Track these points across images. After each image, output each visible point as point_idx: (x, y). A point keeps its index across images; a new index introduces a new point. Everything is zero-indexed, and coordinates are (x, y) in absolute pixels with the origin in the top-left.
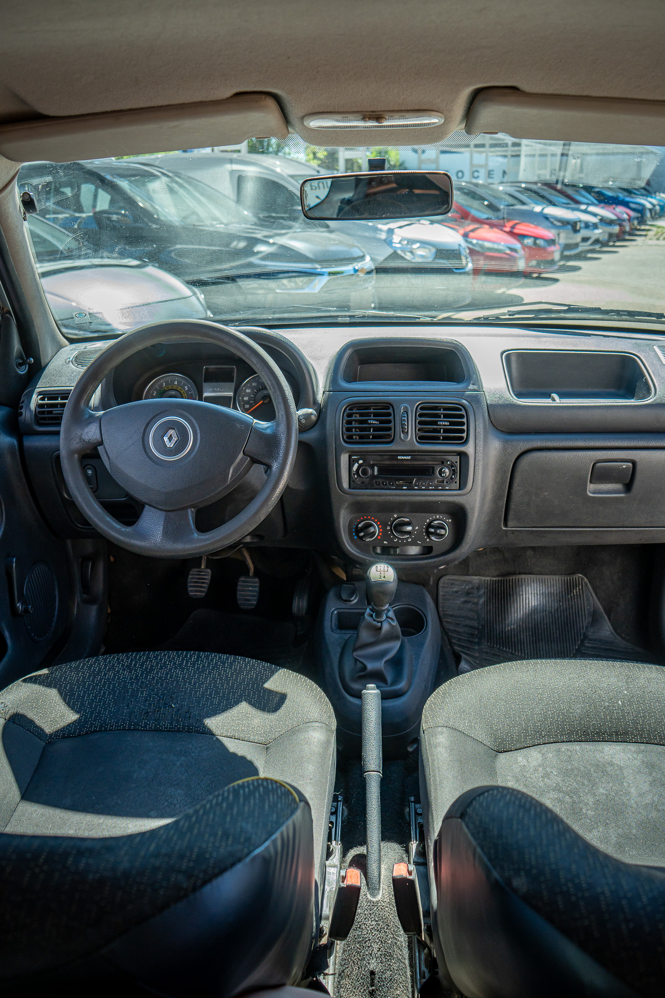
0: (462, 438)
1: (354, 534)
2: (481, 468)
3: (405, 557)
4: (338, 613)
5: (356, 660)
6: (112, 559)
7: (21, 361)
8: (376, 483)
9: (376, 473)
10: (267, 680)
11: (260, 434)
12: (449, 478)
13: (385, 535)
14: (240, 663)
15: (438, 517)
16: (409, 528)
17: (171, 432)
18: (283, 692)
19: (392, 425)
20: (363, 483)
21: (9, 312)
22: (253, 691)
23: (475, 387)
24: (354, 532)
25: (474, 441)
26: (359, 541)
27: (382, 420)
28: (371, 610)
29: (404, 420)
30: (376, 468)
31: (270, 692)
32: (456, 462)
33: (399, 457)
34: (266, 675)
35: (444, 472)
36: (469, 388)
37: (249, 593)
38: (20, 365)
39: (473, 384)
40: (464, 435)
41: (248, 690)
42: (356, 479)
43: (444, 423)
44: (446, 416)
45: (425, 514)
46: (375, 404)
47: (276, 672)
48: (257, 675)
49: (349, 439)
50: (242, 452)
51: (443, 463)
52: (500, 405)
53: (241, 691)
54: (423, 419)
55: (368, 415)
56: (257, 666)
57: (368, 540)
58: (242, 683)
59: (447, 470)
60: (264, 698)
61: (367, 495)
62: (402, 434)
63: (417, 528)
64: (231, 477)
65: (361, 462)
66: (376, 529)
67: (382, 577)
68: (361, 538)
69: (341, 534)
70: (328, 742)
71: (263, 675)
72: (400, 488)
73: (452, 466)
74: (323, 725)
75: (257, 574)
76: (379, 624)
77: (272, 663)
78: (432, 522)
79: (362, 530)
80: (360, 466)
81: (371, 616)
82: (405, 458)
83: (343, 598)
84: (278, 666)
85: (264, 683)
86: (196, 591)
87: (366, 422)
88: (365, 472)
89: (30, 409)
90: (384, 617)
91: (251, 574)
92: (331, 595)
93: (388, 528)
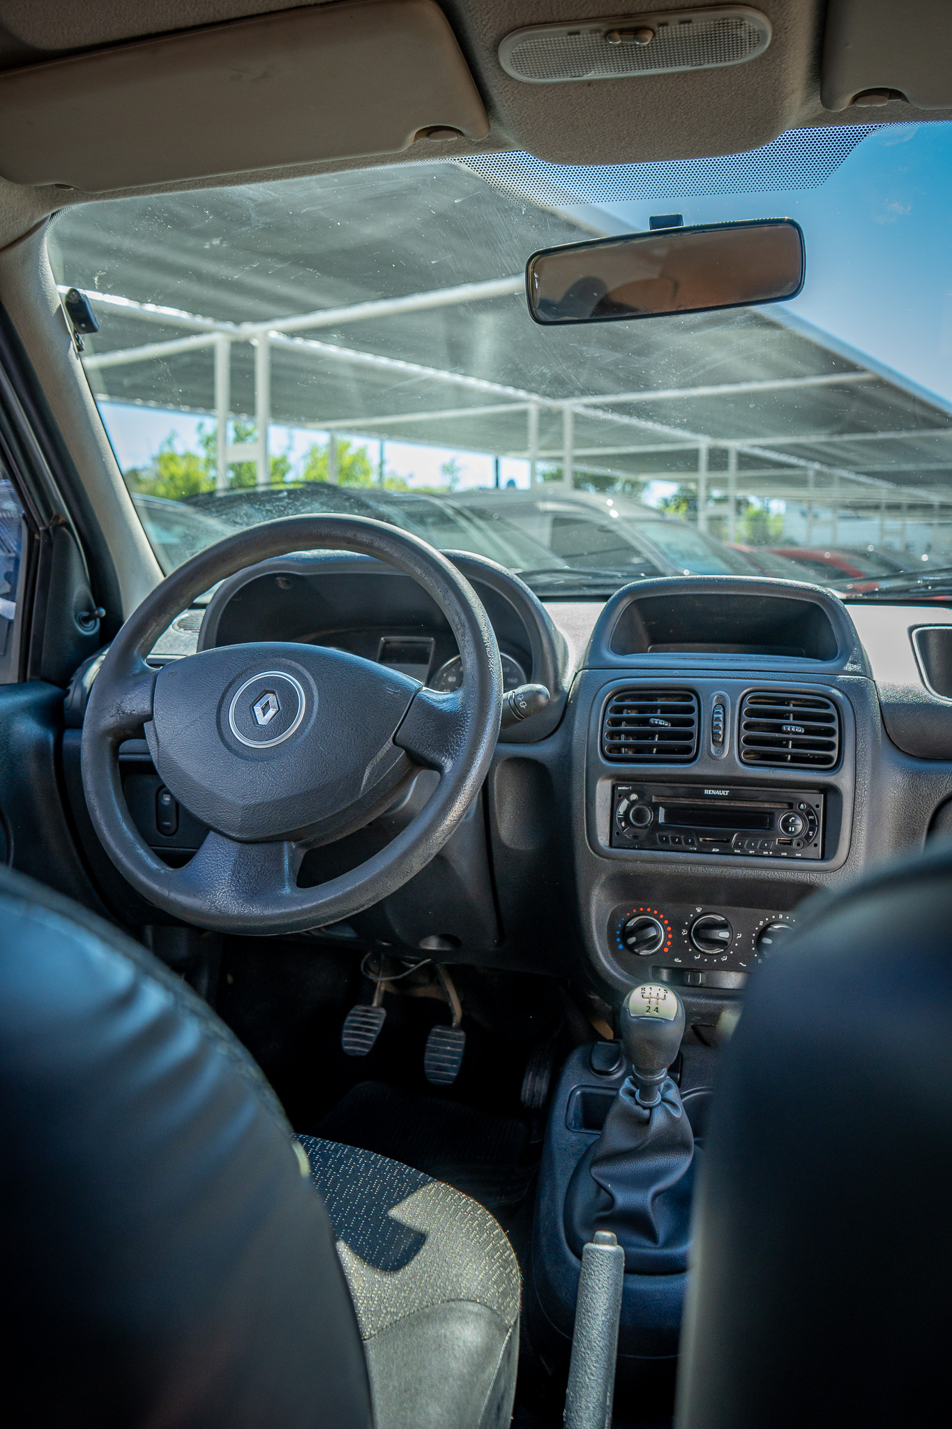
0: (828, 760)
1: (618, 940)
2: (865, 819)
3: (715, 992)
4: (583, 1094)
5: (600, 1187)
6: (230, 979)
7: (86, 614)
8: (661, 838)
9: (661, 819)
10: (400, 1201)
11: (429, 710)
12: (803, 835)
13: (678, 946)
14: (357, 1161)
15: (781, 916)
16: (724, 935)
17: (271, 698)
18: (423, 1228)
19: (694, 729)
20: (635, 837)
21: (67, 525)
22: (366, 1219)
23: (857, 667)
24: (619, 936)
25: (853, 766)
26: (627, 953)
27: (677, 719)
28: (633, 1083)
29: (718, 719)
30: (662, 811)
31: (398, 1226)
32: (817, 806)
33: (706, 792)
34: (400, 1191)
35: (793, 824)
36: (846, 668)
37: (445, 1056)
38: (86, 620)
39: (853, 663)
40: (834, 754)
41: (357, 1216)
42: (624, 828)
43: (794, 729)
44: (798, 716)
45: (756, 910)
46: (667, 692)
47: (423, 1186)
48: (383, 1189)
49: (613, 754)
50: (391, 739)
51: (791, 806)
52: (904, 705)
53: (344, 1216)
54: (754, 719)
55: (653, 709)
56: (389, 1171)
57: (644, 952)
58: (348, 1201)
59: (799, 822)
60: (383, 1236)
61: (642, 861)
62: (712, 746)
63: (740, 936)
64: (366, 785)
65: (634, 797)
66: (660, 932)
67: (651, 1010)
68: (630, 948)
69: (592, 937)
70: (488, 1351)
71: (395, 1189)
72: (705, 850)
73: (809, 814)
74: (484, 1310)
75: (464, 1025)
76: (647, 1112)
77: (420, 1169)
78: (769, 926)
79: (632, 932)
80: (632, 803)
81: (632, 1094)
82: (719, 793)
83: (596, 1067)
84: (430, 1175)
85: (391, 1206)
86: (356, 1044)
87: (645, 722)
88: (639, 816)
89: (82, 685)
90: (658, 1099)
91: (454, 1024)
92: (575, 1059)
93: (685, 932)
